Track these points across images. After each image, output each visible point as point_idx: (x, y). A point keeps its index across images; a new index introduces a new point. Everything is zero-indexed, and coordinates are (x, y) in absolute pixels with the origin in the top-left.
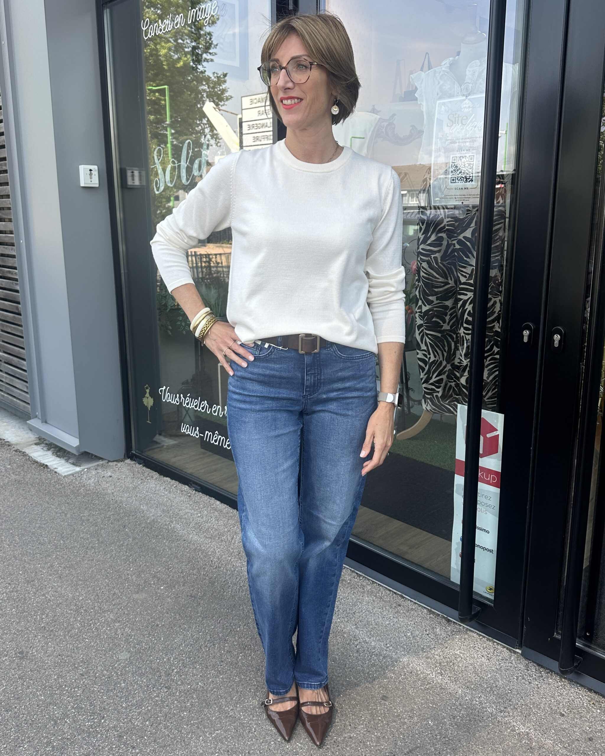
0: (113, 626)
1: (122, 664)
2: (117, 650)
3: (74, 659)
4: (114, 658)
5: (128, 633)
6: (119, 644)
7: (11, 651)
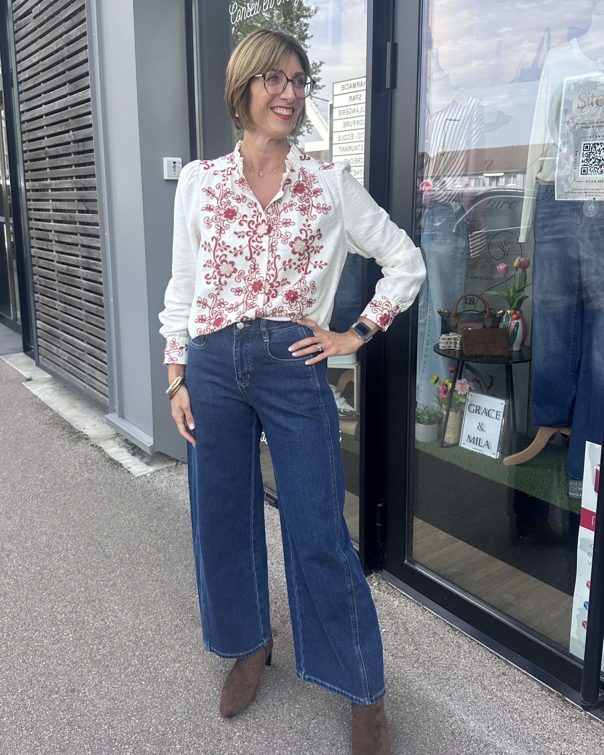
0: (173, 667)
1: (179, 719)
2: (175, 699)
3: (128, 705)
4: (171, 709)
5: (188, 678)
6: (177, 691)
7: (63, 688)
